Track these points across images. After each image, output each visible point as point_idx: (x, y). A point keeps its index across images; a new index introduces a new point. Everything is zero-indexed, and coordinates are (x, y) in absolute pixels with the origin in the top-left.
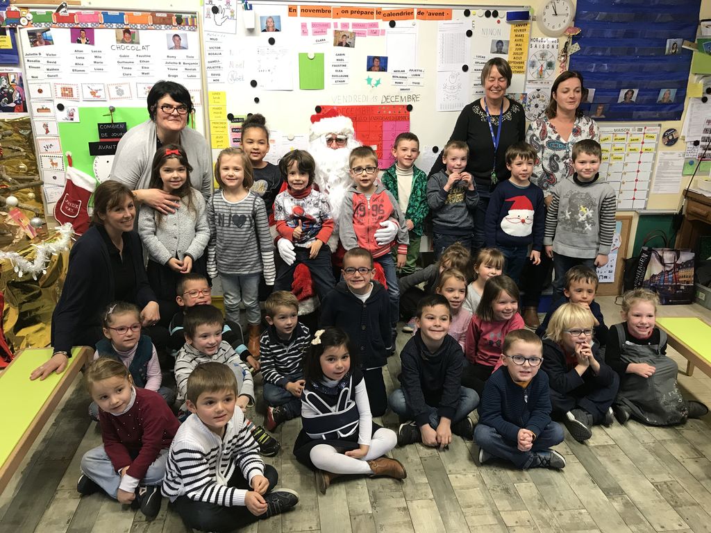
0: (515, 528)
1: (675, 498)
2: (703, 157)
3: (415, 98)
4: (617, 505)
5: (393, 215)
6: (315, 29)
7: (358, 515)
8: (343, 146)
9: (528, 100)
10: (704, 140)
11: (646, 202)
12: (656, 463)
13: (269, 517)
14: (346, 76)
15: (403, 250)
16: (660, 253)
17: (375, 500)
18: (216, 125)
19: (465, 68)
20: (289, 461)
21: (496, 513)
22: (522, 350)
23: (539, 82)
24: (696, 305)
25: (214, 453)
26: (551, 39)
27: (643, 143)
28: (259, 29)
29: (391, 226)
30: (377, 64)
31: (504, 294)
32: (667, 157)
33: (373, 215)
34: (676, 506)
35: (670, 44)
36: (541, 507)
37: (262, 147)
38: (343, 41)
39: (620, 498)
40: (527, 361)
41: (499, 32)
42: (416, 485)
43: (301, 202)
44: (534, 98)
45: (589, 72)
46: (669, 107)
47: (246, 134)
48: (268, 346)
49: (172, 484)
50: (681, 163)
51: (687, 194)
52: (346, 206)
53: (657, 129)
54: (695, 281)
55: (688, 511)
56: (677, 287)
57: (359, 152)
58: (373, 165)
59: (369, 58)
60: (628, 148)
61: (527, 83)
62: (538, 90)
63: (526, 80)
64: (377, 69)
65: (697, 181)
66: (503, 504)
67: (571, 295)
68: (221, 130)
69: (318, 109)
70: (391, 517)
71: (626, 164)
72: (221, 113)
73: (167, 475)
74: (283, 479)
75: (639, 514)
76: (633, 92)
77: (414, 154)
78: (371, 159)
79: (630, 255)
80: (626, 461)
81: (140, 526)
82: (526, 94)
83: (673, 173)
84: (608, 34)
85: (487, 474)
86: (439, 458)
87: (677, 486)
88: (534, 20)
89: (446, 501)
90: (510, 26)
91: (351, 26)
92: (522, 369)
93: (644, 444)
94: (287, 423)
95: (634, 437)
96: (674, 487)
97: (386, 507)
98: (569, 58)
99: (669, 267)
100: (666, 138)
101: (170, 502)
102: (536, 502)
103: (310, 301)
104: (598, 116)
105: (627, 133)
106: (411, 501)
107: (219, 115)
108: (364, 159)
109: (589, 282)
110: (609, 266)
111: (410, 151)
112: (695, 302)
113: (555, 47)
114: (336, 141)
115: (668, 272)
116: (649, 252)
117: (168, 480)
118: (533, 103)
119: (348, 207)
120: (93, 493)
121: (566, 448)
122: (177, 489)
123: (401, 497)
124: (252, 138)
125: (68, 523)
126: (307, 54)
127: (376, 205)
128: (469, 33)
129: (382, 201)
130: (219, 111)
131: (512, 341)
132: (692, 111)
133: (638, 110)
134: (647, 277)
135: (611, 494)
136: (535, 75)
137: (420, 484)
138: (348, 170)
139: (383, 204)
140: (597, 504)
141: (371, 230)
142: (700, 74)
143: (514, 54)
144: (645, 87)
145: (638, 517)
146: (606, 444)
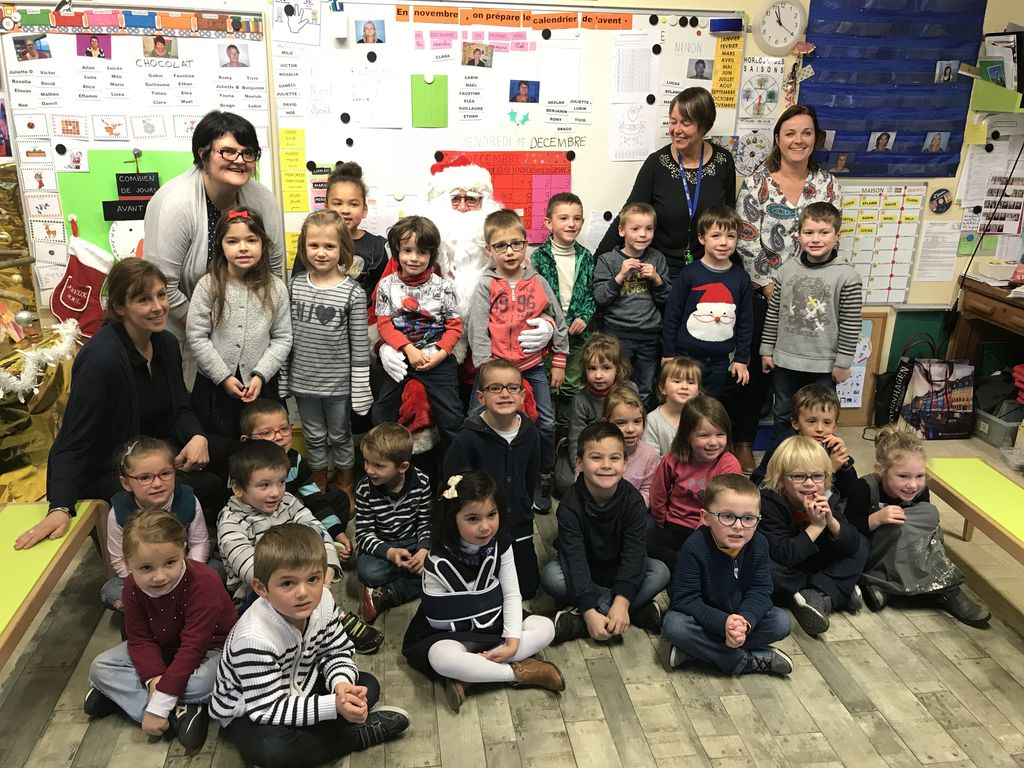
0: (722, 761)
1: (948, 716)
2: (986, 230)
3: (578, 141)
4: (866, 726)
5: (546, 311)
6: (437, 40)
7: (496, 744)
8: (475, 208)
9: (740, 146)
10: (989, 205)
11: (907, 294)
12: (921, 666)
13: (366, 748)
14: (479, 109)
15: (560, 361)
16: (926, 366)
17: (520, 722)
18: (291, 178)
19: (651, 99)
20: (396, 667)
21: (694, 740)
22: (732, 505)
23: (756, 120)
24: (975, 439)
25: (290, 655)
26: (773, 59)
27: (902, 209)
28: (352, 40)
29: (544, 327)
30: (525, 91)
31: (706, 423)
32: (935, 229)
33: (519, 310)
34: (949, 725)
35: (941, 69)
36: (757, 730)
37: (355, 211)
38: (476, 58)
39: (869, 717)
40: (739, 520)
41: (699, 49)
42: (580, 699)
43: (415, 291)
44: (749, 143)
45: (827, 107)
46: (939, 158)
47: (332, 191)
48: (366, 500)
49: (225, 700)
50: (956, 237)
51: (964, 282)
52: (480, 297)
53: (921, 189)
54: (974, 406)
55: (968, 734)
56: (950, 415)
57: (498, 219)
58: (520, 237)
59: (513, 83)
60: (881, 216)
61: (739, 121)
62: (755, 132)
63: (737, 117)
64: (523, 98)
65: (978, 263)
66: (703, 726)
67: (800, 426)
68: (298, 184)
69: (439, 156)
70: (543, 746)
71: (879, 239)
72: (297, 160)
73: (218, 686)
74: (386, 692)
75: (897, 739)
76: (889, 137)
77: (578, 223)
78: (518, 229)
79: (883, 369)
80: (878, 663)
81: (176, 763)
82: (738, 138)
83: (944, 252)
84: (854, 53)
85: (681, 682)
86: (612, 660)
87: (950, 699)
88: (749, 31)
89: (622, 723)
90: (715, 39)
91: (486, 35)
92: (732, 532)
93: (903, 638)
94: (393, 610)
95: (890, 628)
96: (947, 700)
97: (536, 732)
98: (798, 87)
99: (939, 385)
100: (935, 202)
101: (221, 728)
102: (751, 723)
103: (426, 433)
104: (839, 169)
105: (881, 195)
106: (572, 723)
107: (294, 163)
108: (507, 231)
109: (826, 408)
110: (855, 385)
111: (571, 219)
112: (975, 435)
113: (779, 70)
114: (465, 201)
115: (937, 392)
116: (911, 364)
117: (220, 694)
118: (748, 150)
119: (483, 300)
120: (108, 715)
121: (794, 646)
122: (233, 708)
123: (558, 717)
124: (340, 198)
125: (70, 759)
126: (423, 76)
127: (524, 296)
128: (657, 49)
129: (533, 290)
130: (294, 157)
131: (717, 491)
132: (971, 164)
133: (897, 161)
134: (908, 400)
135: (858, 710)
136: (751, 111)
137: (584, 698)
138: (483, 244)
139: (534, 294)
140: (837, 724)
141: (513, 331)
142: (981, 111)
143: (721, 79)
144: (905, 129)
145: (896, 742)
146: (850, 638)
